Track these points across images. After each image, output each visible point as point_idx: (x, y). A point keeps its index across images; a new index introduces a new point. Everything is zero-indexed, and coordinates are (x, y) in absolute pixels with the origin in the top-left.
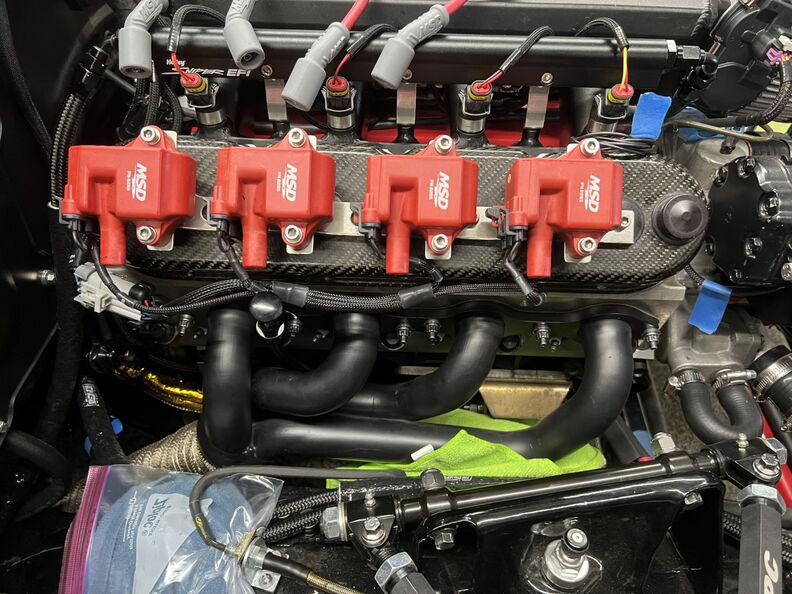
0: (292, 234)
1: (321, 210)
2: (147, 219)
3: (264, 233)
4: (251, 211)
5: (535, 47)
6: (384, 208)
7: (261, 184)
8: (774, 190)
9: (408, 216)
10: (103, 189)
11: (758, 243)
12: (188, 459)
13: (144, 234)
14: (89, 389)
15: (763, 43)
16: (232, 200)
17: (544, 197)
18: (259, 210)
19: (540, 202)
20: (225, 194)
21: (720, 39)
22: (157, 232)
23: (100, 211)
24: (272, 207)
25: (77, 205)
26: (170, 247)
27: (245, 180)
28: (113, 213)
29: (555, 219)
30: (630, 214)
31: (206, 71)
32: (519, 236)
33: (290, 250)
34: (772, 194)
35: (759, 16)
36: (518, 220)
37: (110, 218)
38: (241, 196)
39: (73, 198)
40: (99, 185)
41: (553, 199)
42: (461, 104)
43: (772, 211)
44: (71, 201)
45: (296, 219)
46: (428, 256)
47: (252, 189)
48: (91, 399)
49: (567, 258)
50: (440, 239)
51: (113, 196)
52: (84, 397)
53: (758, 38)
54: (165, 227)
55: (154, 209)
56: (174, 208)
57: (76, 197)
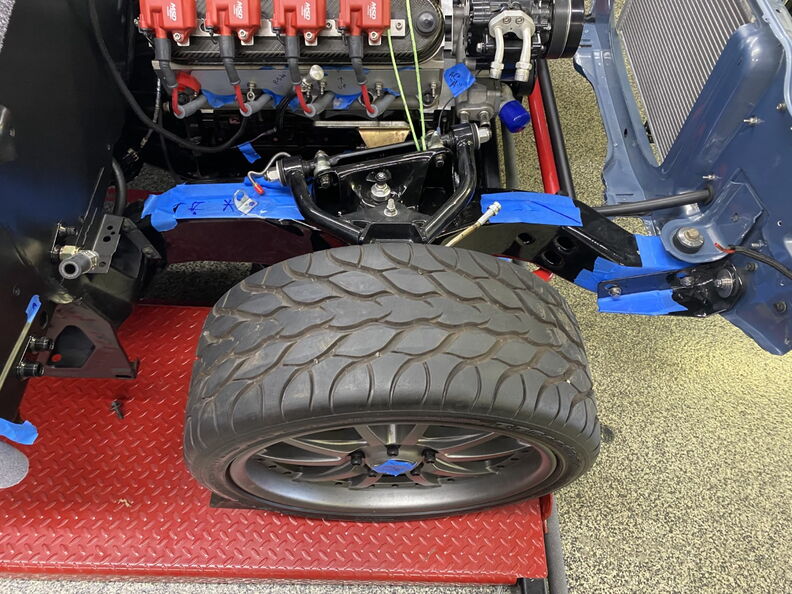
0: (242, 34)
1: (255, 22)
2: (178, 30)
3: (230, 35)
4: (223, 24)
6: (282, 20)
7: (227, 11)
9: (294, 24)
10: (157, 15)
13: (177, 37)
16: (215, 19)
17: (352, 13)
18: (227, 23)
20: (211, 18)
22: (182, 36)
23: (156, 26)
24: (233, 22)
25: (147, 23)
26: (188, 44)
27: (220, 9)
28: (162, 27)
29: (359, 23)
30: (402, 21)
33: (243, 43)
36: (342, 24)
37: (160, 29)
38: (218, 16)
39: (144, 20)
40: (155, 14)
41: (356, 13)
44: (143, 22)
45: (244, 27)
46: (307, 44)
47: (223, 14)
49: (370, 43)
50: (308, 34)
51: (161, 18)
54: (186, 34)
55: (180, 24)
56: (189, 24)
57: (146, 20)
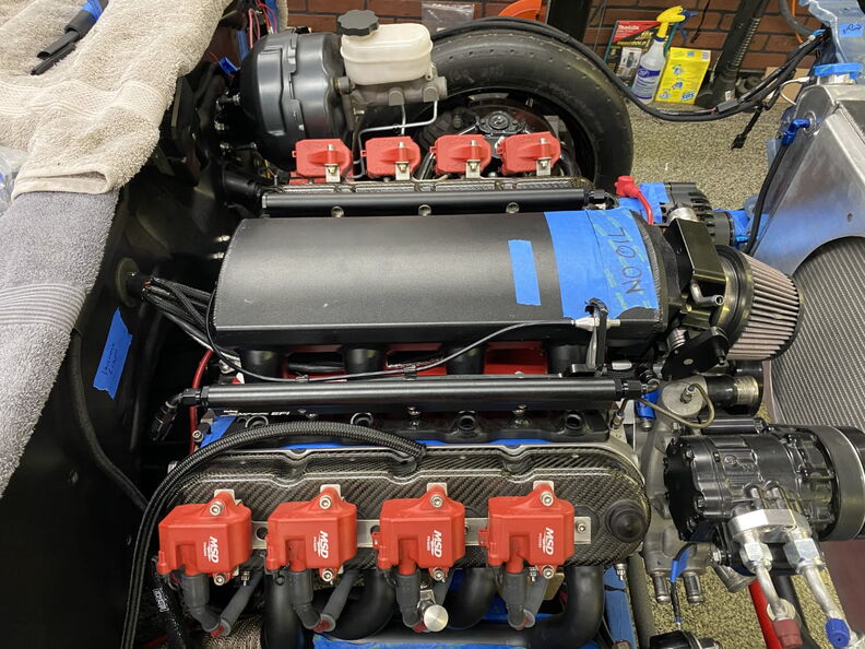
0: (327, 577)
2: (220, 572)
4: (295, 558)
6: (394, 557)
7: (302, 542)
8: (702, 490)
9: (413, 555)
11: (694, 524)
13: (220, 580)
17: (514, 539)
18: (301, 558)
19: (511, 543)
24: (312, 562)
25: (169, 566)
27: (289, 540)
30: (587, 519)
34: (701, 495)
38: (288, 549)
39: (166, 562)
40: (182, 548)
41: (521, 541)
44: (164, 564)
45: (330, 567)
47: (296, 543)
51: (193, 555)
56: (239, 560)
57: (168, 560)
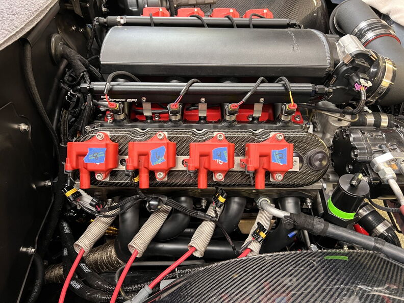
0: (160, 176)
1: (171, 166)
2: (100, 171)
3: (148, 174)
4: (143, 166)
5: (258, 88)
6: (197, 164)
7: (147, 156)
8: (357, 146)
9: (206, 166)
10: (81, 159)
11: (351, 167)
12: (111, 258)
13: (99, 177)
14: (65, 225)
15: (353, 80)
16: (136, 164)
17: (262, 158)
18: (146, 166)
19: (260, 160)
20: (133, 162)
21: (335, 76)
22: (104, 175)
23: (80, 167)
24: (151, 166)
25: (72, 166)
26: (108, 179)
27: (140, 155)
28: (86, 169)
29: (266, 166)
30: (297, 159)
31: (118, 100)
32: (252, 175)
33: (158, 180)
34: (356, 148)
35: (351, 68)
36: (250, 169)
37: (84, 170)
38: (139, 161)
39: (70, 163)
40: (80, 157)
41: (265, 158)
42: (226, 111)
43: (356, 156)
44: (69, 165)
45: (162, 170)
46: (214, 180)
47: (143, 158)
48: (67, 230)
49: (272, 180)
50: (220, 175)
52: (64, 229)
53: (351, 77)
54: (107, 173)
55: (103, 168)
56: (111, 166)
